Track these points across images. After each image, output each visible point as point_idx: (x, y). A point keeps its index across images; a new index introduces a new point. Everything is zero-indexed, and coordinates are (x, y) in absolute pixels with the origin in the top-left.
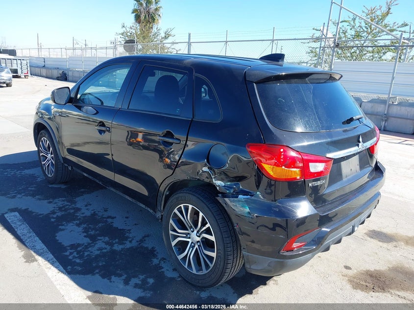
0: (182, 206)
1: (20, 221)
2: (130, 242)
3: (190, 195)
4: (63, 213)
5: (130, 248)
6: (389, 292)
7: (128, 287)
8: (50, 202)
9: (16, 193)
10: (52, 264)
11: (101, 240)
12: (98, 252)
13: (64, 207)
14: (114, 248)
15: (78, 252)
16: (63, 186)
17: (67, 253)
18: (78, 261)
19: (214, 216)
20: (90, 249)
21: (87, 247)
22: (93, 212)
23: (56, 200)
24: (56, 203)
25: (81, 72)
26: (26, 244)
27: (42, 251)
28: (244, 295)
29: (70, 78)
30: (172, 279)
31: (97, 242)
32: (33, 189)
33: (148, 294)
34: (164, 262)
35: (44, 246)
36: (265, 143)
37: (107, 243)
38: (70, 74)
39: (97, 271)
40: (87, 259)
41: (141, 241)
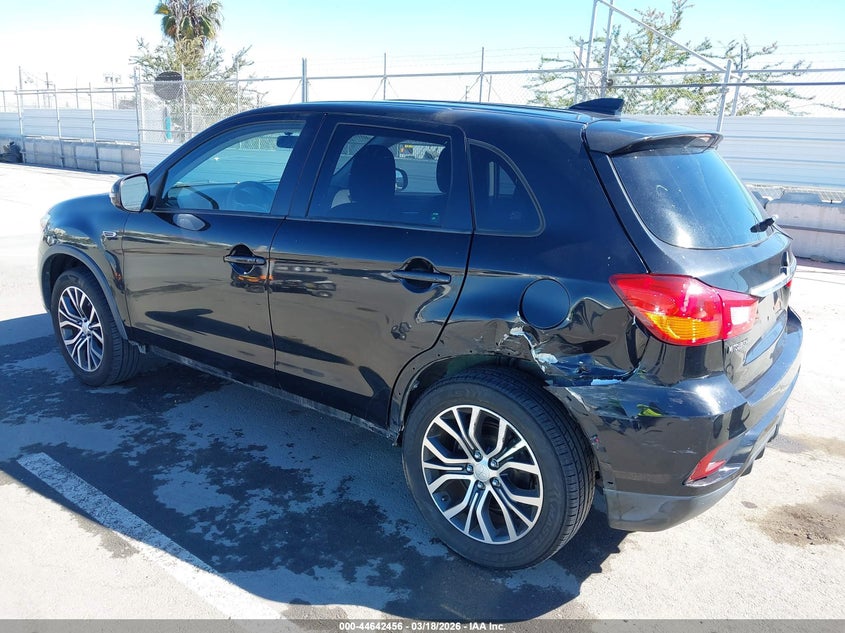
0: (454, 409)
1: (59, 471)
2: (320, 493)
3: (477, 387)
4: (149, 447)
5: (325, 506)
6: (837, 541)
7: (356, 586)
8: (108, 427)
9: (20, 412)
10: (175, 554)
11: (255, 496)
12: (263, 522)
13: (144, 433)
14: (291, 509)
15: (221, 525)
16: (123, 391)
17: (197, 529)
18: (227, 543)
19: (539, 425)
20: (241, 516)
21: (233, 512)
22: (212, 439)
23: (121, 421)
24: (122, 427)
25: (56, 142)
26: (98, 519)
27: (139, 530)
28: (588, 576)
29: (29, 157)
30: (437, 560)
31: (250, 501)
32: (56, 400)
33: (405, 595)
34: (407, 528)
35: (139, 520)
36: (650, 272)
37: (272, 501)
38: (29, 147)
39: (277, 559)
40: (245, 537)
41: (341, 491)
